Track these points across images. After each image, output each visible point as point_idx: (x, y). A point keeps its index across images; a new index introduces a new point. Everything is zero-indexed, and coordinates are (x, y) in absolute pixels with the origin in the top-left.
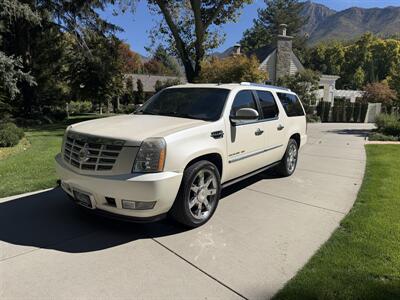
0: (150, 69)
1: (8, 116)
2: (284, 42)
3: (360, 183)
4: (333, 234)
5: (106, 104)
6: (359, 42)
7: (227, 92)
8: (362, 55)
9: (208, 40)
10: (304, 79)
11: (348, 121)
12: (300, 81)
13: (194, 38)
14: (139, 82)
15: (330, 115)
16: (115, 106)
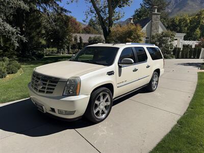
0: (86, 31)
1: (14, 57)
2: (156, 16)
3: (192, 96)
4: (172, 129)
5: (64, 49)
6: (198, 15)
7: (117, 49)
8: (199, 22)
9: (115, 16)
10: (166, 36)
11: (190, 58)
12: (164, 36)
13: (108, 15)
14: (80, 38)
15: (180, 55)
16: (69, 51)
